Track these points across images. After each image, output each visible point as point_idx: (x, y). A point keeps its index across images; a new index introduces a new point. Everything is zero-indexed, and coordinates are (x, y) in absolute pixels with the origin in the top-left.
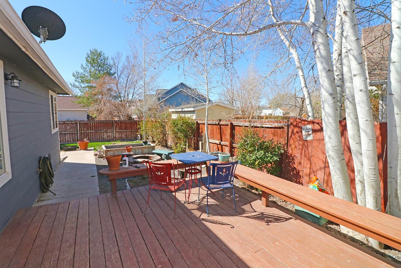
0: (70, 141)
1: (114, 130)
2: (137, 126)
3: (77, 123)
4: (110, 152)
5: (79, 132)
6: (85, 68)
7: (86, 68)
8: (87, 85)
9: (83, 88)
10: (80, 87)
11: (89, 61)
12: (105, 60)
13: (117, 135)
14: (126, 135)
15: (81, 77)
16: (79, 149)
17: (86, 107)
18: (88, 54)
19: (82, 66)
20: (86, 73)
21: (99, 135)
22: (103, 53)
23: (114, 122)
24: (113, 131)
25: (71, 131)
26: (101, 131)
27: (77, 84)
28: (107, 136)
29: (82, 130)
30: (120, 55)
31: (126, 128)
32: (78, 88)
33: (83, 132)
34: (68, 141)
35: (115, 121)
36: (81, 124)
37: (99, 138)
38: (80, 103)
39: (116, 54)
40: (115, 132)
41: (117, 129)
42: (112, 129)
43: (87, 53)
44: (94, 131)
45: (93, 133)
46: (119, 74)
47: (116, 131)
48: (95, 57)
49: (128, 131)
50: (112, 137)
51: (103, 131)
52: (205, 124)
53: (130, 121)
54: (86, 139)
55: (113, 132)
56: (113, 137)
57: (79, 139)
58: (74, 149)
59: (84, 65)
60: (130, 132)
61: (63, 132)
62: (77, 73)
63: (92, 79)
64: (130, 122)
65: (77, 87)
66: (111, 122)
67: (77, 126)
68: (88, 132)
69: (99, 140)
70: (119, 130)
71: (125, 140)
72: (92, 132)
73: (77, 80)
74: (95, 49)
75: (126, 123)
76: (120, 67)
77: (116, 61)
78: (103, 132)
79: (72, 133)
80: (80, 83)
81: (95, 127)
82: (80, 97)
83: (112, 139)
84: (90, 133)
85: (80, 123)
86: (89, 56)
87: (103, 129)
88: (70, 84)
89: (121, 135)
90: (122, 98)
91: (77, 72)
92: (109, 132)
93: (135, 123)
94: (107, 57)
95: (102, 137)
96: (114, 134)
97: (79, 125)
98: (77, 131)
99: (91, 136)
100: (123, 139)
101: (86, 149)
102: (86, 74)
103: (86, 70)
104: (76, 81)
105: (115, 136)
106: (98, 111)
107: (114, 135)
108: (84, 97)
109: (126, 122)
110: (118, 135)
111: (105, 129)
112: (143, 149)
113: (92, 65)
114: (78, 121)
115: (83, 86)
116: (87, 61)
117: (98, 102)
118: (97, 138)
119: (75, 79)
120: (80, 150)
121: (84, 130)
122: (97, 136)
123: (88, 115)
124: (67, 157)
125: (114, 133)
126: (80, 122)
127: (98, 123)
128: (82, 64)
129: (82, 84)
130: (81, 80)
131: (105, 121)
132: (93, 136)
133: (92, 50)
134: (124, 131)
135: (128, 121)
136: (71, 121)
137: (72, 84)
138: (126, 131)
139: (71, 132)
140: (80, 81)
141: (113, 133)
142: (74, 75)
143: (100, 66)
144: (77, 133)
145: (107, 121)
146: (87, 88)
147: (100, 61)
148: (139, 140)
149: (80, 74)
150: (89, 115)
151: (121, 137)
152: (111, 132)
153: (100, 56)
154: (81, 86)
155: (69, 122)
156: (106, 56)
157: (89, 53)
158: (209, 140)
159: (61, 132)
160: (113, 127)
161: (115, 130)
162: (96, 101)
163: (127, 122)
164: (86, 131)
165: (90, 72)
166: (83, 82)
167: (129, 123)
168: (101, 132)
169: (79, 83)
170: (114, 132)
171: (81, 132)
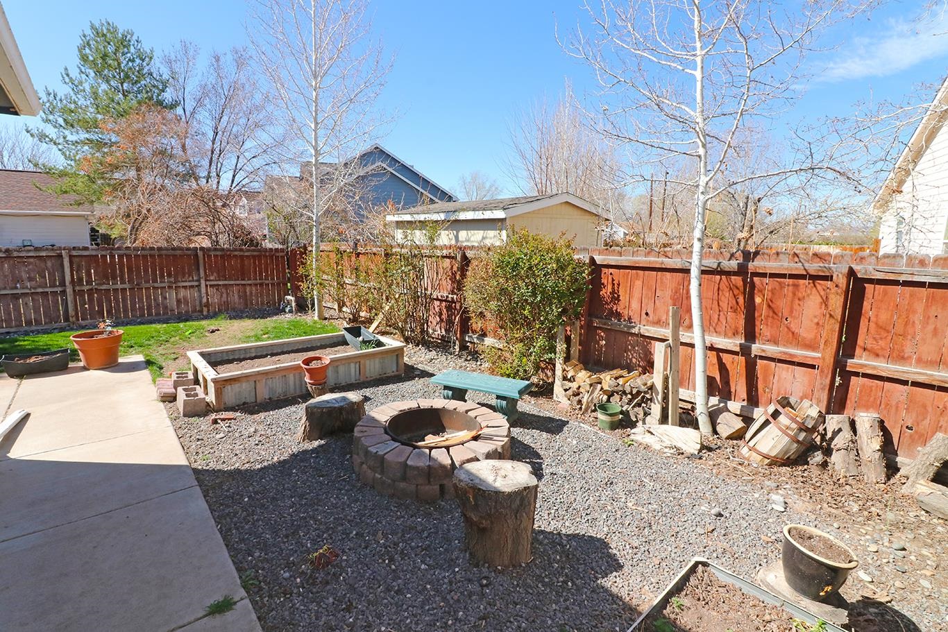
0: (38, 322)
1: (202, 281)
3: (60, 256)
4: (236, 386)
5: (69, 290)
6: (76, 83)
7: (81, 83)
8: (87, 136)
9: (73, 144)
10: (61, 140)
11: (91, 58)
12: (143, 60)
13: (213, 297)
14: (244, 296)
15: (65, 110)
16: (81, 364)
17: (87, 205)
18: (85, 36)
19: (68, 75)
20: (79, 96)
21: (148, 297)
22: (135, 38)
23: (200, 254)
24: (196, 283)
25: (40, 287)
26: (156, 285)
27: (51, 131)
28: (179, 301)
29: (80, 280)
30: (191, 53)
31: (243, 274)
32: (55, 143)
33: (86, 288)
34: (29, 323)
35: (202, 249)
36: (76, 260)
37: (149, 307)
38: (66, 192)
39: (178, 46)
40: (206, 286)
41: (212, 278)
42: (195, 278)
43: (81, 34)
44: (127, 286)
45: (124, 290)
46: (189, 108)
47: (208, 283)
48: (110, 49)
49: (249, 282)
50: (197, 303)
51: (163, 285)
52: (687, 271)
53: (254, 251)
55: (199, 286)
56: (201, 302)
57: (71, 312)
58: (59, 364)
59: (74, 73)
60: (256, 285)
61: (5, 288)
62: (49, 94)
63: (100, 117)
64: (255, 253)
65: (51, 140)
66: (189, 252)
67: (62, 265)
68: (104, 287)
69: (150, 314)
70: (220, 280)
71: (242, 312)
72: (119, 286)
73: (51, 117)
74: (109, 24)
75: (242, 257)
76: (192, 87)
77: (176, 67)
78: (162, 288)
79: (45, 294)
80: (61, 129)
81: (130, 270)
82: (63, 174)
83: (194, 311)
84: (116, 290)
85: (71, 257)
86: (89, 45)
87: (162, 276)
88: (28, 132)
89: (225, 295)
91: (51, 91)
92: (185, 287)
93: (271, 257)
94: (148, 51)
95: (158, 305)
96: (204, 294)
97: (71, 263)
98: (63, 284)
99: (116, 300)
100: (234, 309)
101: (110, 363)
102: (81, 102)
103: (82, 88)
105: (204, 300)
106: (128, 216)
107: (201, 297)
108: (76, 175)
109: (242, 253)
110: (215, 297)
111: (169, 275)
112: (362, 362)
113: (99, 73)
114: (64, 249)
115: (71, 138)
116: (84, 58)
117: (127, 189)
118: (142, 309)
120: (85, 369)
121: (89, 282)
122: (141, 300)
123: (93, 230)
124: (28, 415)
125: (203, 290)
126: (74, 253)
127: (143, 256)
128: (66, 69)
129: (67, 132)
130: (65, 120)
131: (166, 249)
132: (124, 300)
133: (97, 25)
134: (238, 282)
135: (248, 251)
136: (37, 249)
138: (243, 282)
139: (40, 290)
140: (61, 121)
141: (200, 291)
143: (127, 76)
144: (64, 292)
145: (174, 249)
146: (86, 148)
147: (125, 62)
148: (291, 311)
149: (61, 100)
150: (98, 231)
151: (227, 303)
152: (192, 287)
153: (124, 46)
154: (64, 138)
155: (30, 251)
156: (146, 47)
157: (88, 32)
158: (705, 337)
160: (198, 270)
161: (206, 280)
162: (118, 187)
163: (246, 254)
164: (99, 284)
165: (95, 95)
166: (72, 126)
167: (254, 257)
168: (154, 288)
169: (55, 127)
170: (203, 285)
171: (77, 288)
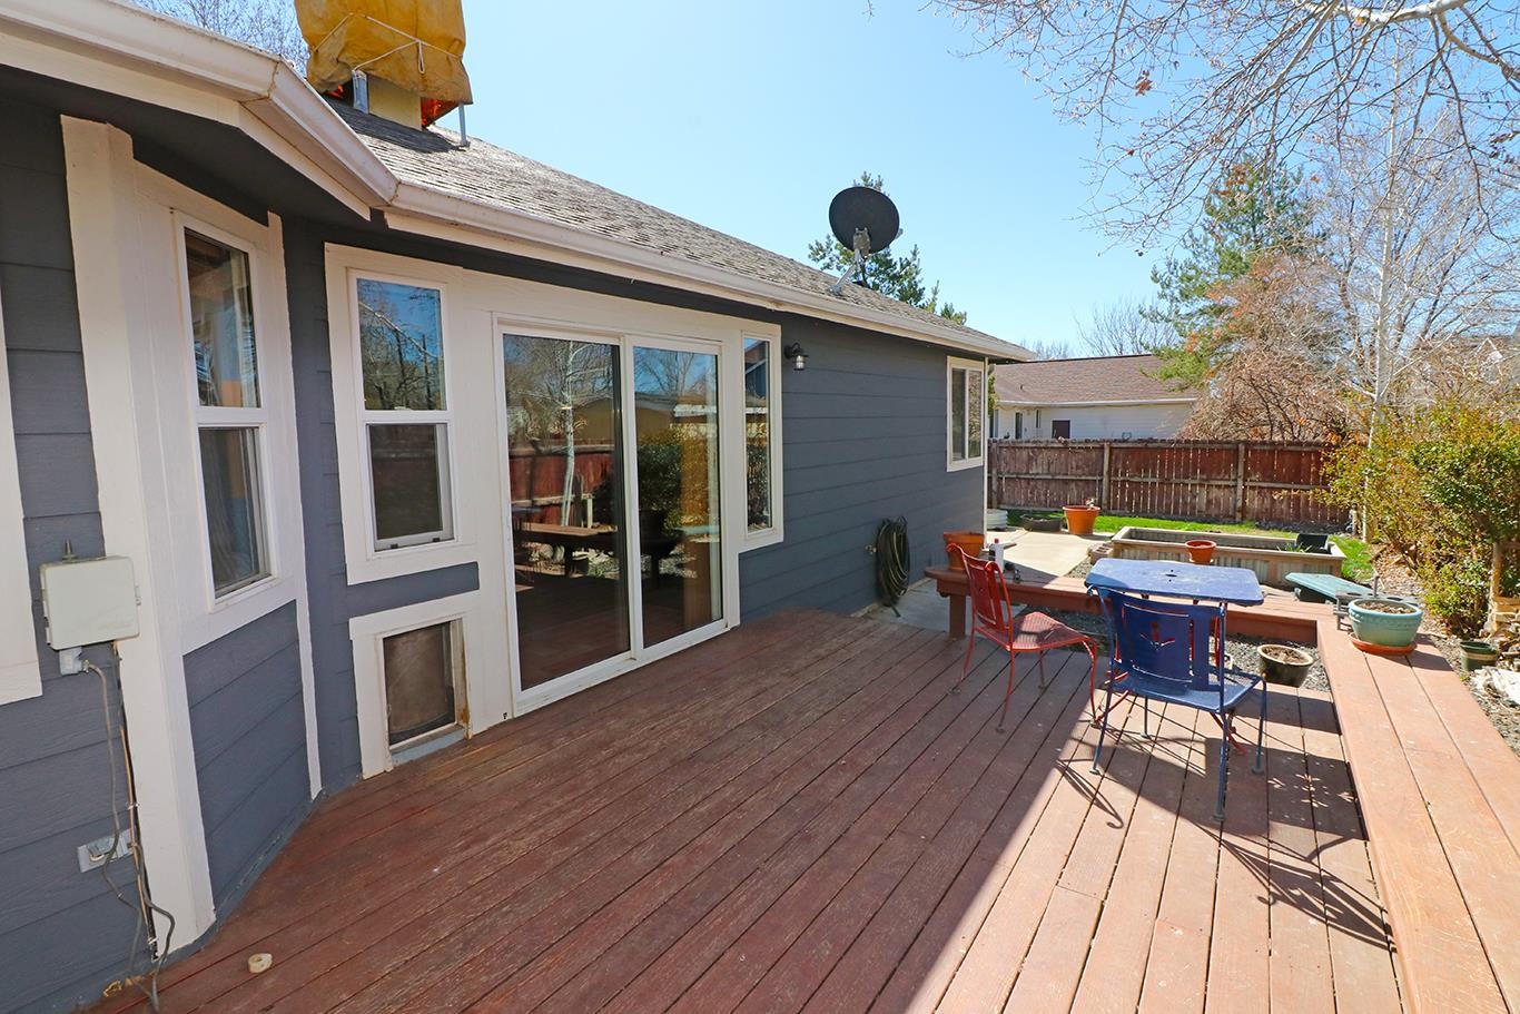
1: (1240, 482)
2: (1319, 465)
5: (1105, 480)
6: (1199, 242)
7: (1205, 241)
8: (1203, 303)
9: (1189, 318)
10: (1173, 316)
11: (1217, 208)
12: (1286, 187)
13: (1252, 501)
15: (1183, 280)
19: (1190, 236)
20: (1201, 259)
21: (1177, 494)
23: (1242, 448)
24: (1233, 483)
26: (1186, 481)
27: (1164, 307)
28: (1209, 501)
29: (1116, 471)
32: (1166, 320)
33: (1120, 478)
35: (1245, 442)
36: (1115, 451)
37: (1177, 504)
38: (1170, 376)
40: (1245, 487)
41: (1253, 479)
42: (1233, 477)
44: (1157, 480)
47: (1247, 484)
49: (1305, 487)
50: (1230, 506)
51: (1194, 482)
54: (1093, 500)
55: (1235, 487)
56: (1234, 506)
57: (1104, 501)
59: (1198, 232)
61: (1059, 474)
62: (1170, 265)
63: (1222, 278)
65: (1163, 317)
66: (1230, 445)
67: (1103, 456)
68: (1136, 479)
69: (1176, 512)
70: (1264, 481)
72: (1150, 480)
73: (1167, 291)
75: (1300, 453)
78: (1193, 485)
80: (1176, 303)
82: (1173, 354)
83: (1225, 514)
86: (1217, 191)
87: (1195, 473)
89: (1269, 499)
90: (1366, 341)
92: (1219, 487)
95: (1185, 503)
96: (1240, 497)
97: (1111, 454)
98: (1101, 473)
99: (1145, 494)
100: (1278, 520)
102: (1203, 265)
103: (1205, 247)
104: (1162, 296)
105: (1239, 504)
107: (1236, 500)
108: (1186, 353)
109: (1299, 449)
110: (1254, 502)
111: (1203, 471)
113: (1226, 226)
114: (1107, 442)
115: (1184, 310)
116: (1210, 210)
117: (1234, 367)
118: (1168, 506)
119: (1161, 290)
122: (1169, 497)
125: (1240, 491)
126: (1114, 445)
128: (1190, 230)
129: (1181, 305)
130: (1181, 291)
131: (1205, 441)
132: (1153, 495)
134: (1289, 486)
137: (1147, 311)
138: (1296, 487)
139: (1084, 478)
140: (1178, 295)
141: (1235, 492)
142: (1155, 278)
143: (1261, 217)
144: (1101, 481)
146: (1202, 318)
147: (1261, 198)
149: (1181, 268)
151: (1270, 511)
152: (1227, 487)
154: (1178, 312)
159: (1056, 474)
160: (1237, 467)
161: (1245, 480)
162: (1224, 365)
163: (1306, 449)
164: (1132, 477)
165: (1219, 252)
166: (1188, 297)
168: (1184, 484)
169: (1170, 301)
170: (1240, 486)
171: (1113, 478)
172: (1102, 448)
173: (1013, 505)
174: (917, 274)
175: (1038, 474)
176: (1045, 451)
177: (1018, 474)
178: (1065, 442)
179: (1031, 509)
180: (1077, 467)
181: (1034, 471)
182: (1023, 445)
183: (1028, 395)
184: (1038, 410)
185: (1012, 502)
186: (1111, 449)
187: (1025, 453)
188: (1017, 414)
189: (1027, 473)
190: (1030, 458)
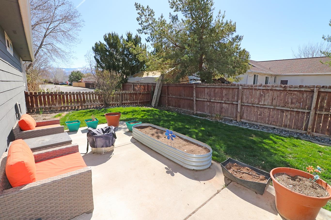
5: (312, 113)
25: (296, 108)
29: (322, 107)
33: (324, 113)
36: (322, 94)
57: (310, 126)
61: (279, 106)
67: (312, 97)
79: (298, 112)
97: (319, 96)
98: (310, 108)
114: (316, 87)
121: (328, 110)
126: (322, 90)
139: (296, 110)
144: (309, 113)
159: (276, 106)
171: (318, 112)
172: (313, 91)
173: (249, 120)
174: (212, 5)
175: (264, 105)
176: (271, 92)
177: (253, 104)
178: (285, 87)
179: (259, 124)
180: (292, 103)
181: (263, 103)
182: (257, 88)
183: (272, 71)
184: (276, 76)
185: (248, 118)
186: (319, 92)
187: (258, 92)
188: (266, 77)
189: (258, 104)
190: (261, 96)
